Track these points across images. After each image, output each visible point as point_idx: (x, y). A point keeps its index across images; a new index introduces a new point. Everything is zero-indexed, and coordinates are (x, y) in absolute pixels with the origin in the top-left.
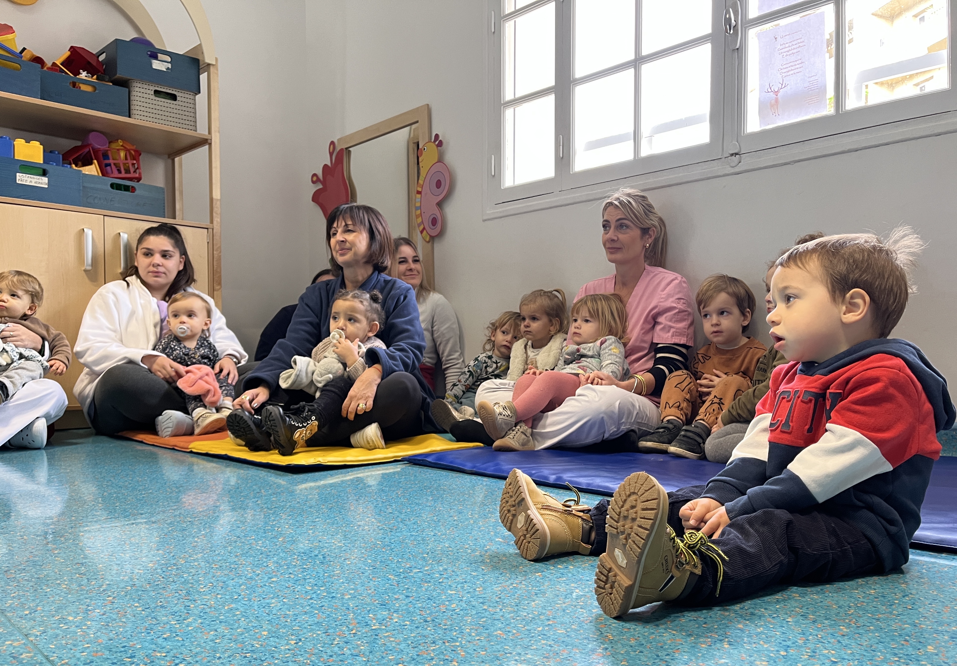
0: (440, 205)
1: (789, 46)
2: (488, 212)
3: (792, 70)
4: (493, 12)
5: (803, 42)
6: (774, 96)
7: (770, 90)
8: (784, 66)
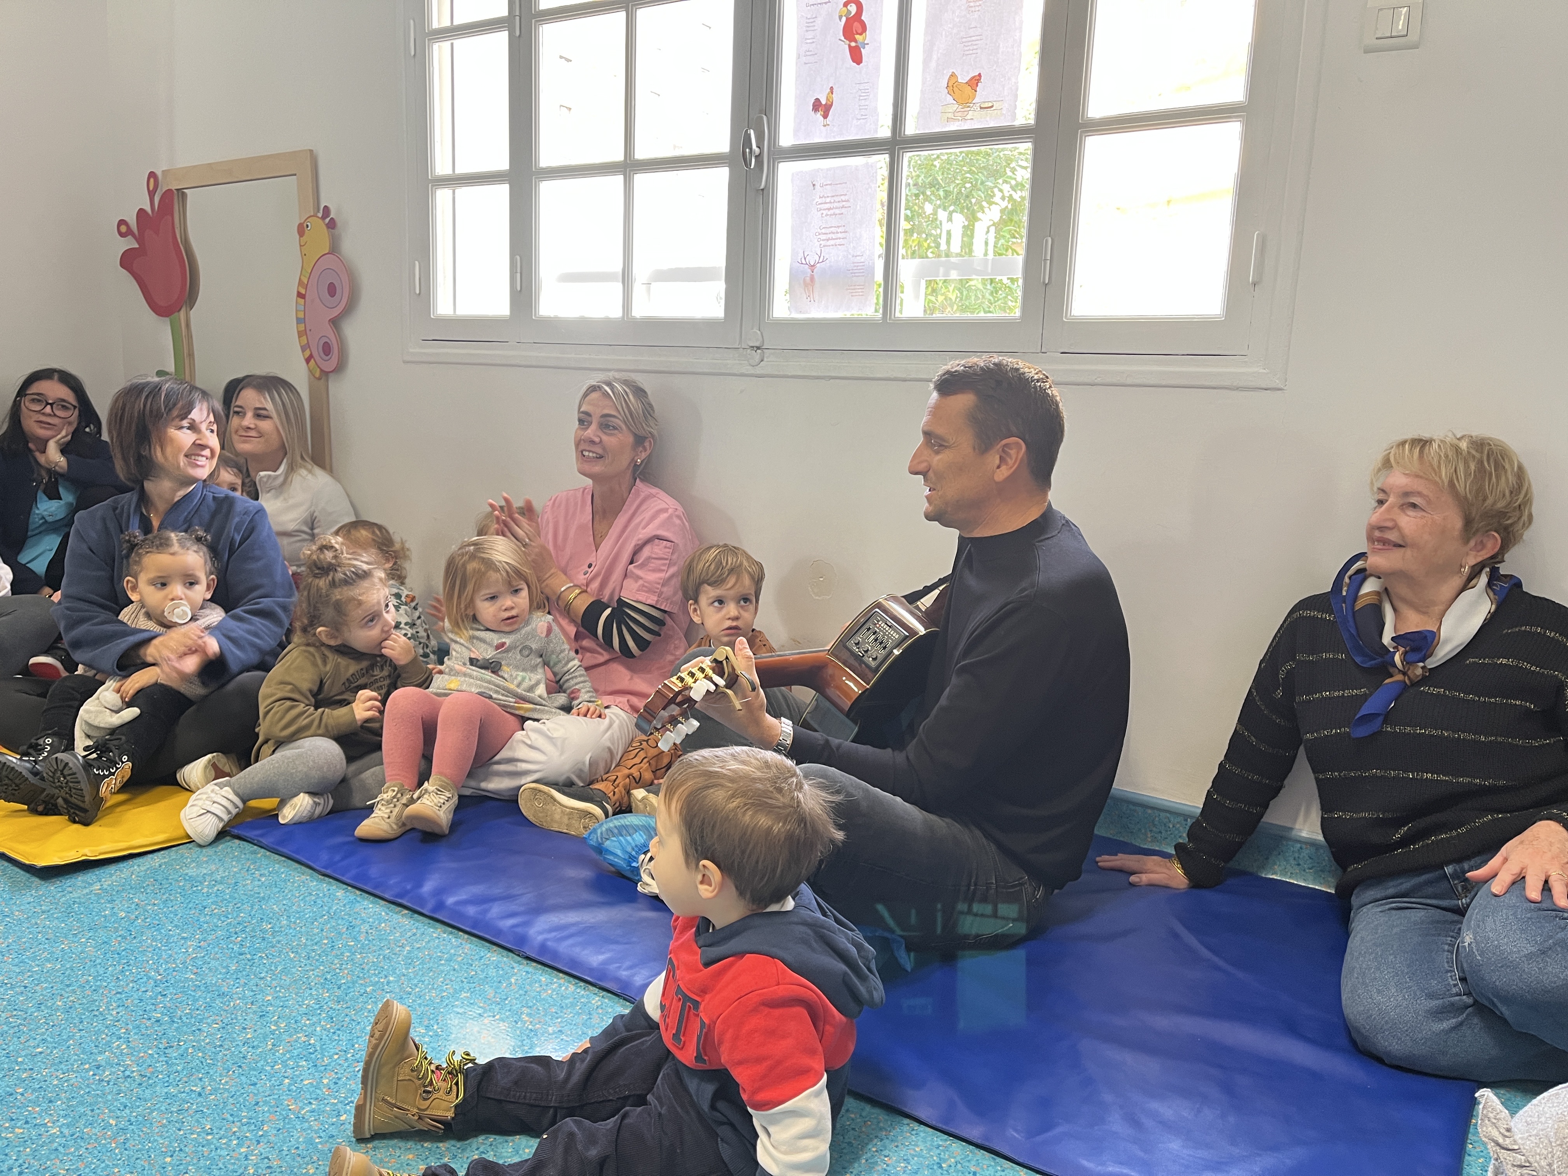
0: (335, 322)
1: (830, 202)
2: (411, 350)
3: (832, 239)
4: (412, 22)
5: (848, 201)
6: (809, 271)
7: (804, 262)
8: (823, 231)
